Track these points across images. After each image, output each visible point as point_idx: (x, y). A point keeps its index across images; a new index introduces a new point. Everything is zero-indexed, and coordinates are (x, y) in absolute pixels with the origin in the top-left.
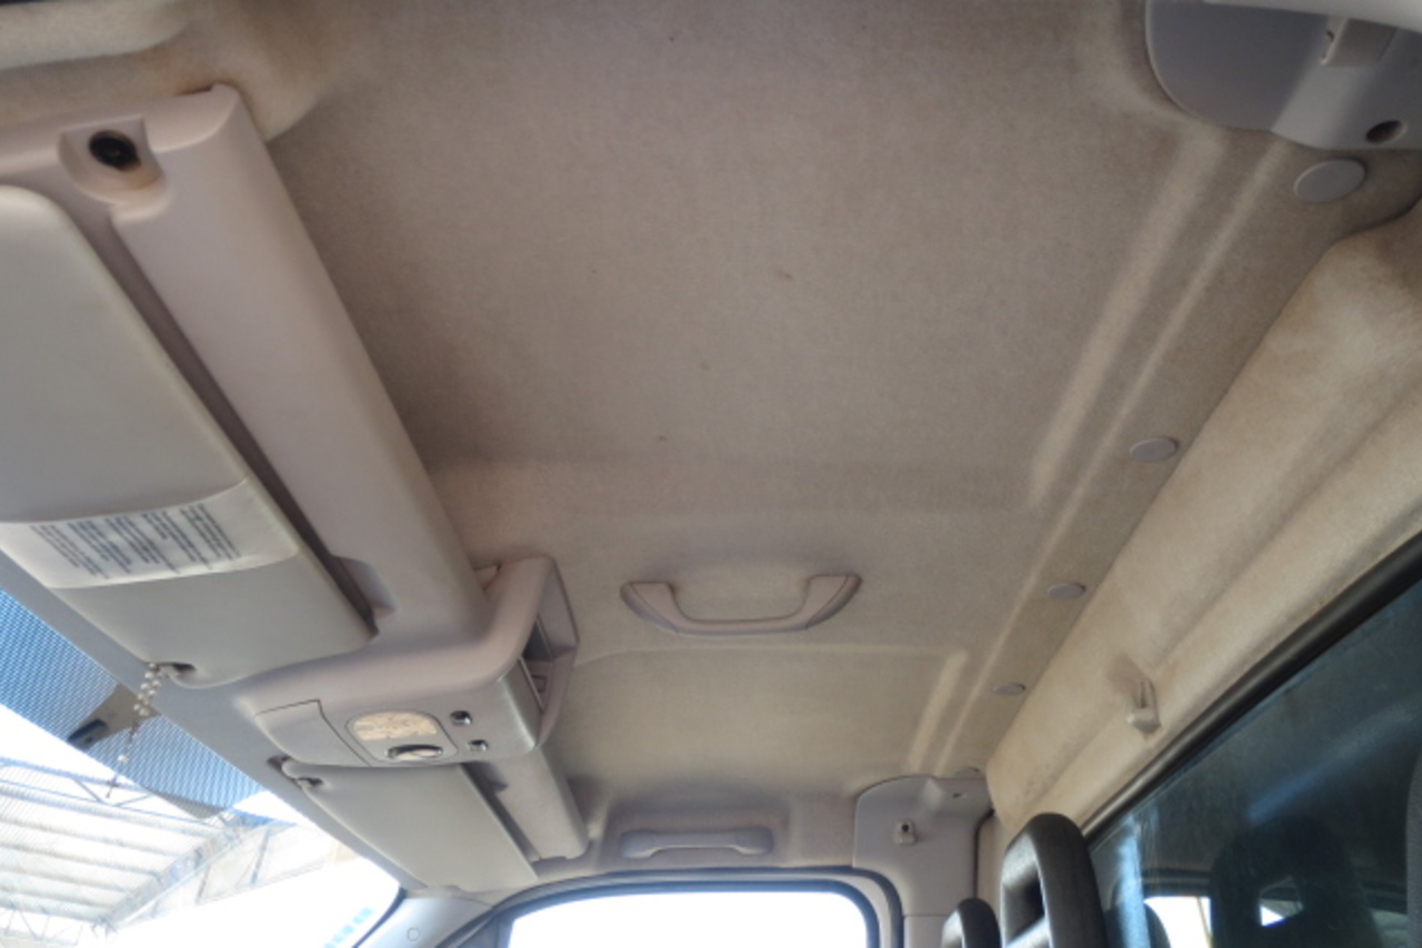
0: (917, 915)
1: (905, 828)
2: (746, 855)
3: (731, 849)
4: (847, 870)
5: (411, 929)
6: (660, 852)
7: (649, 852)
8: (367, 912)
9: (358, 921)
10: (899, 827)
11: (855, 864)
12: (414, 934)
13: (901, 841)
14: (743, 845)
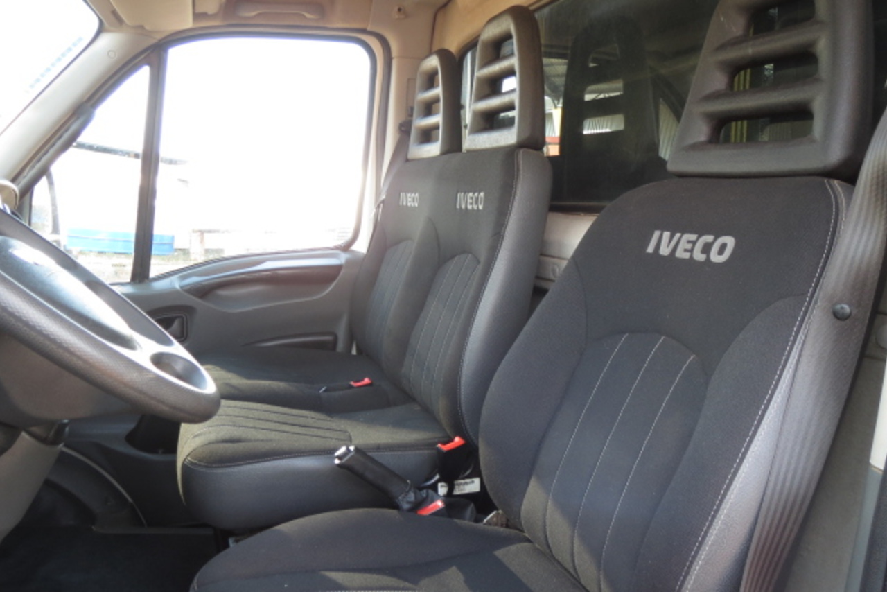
0: (401, 57)
1: (399, 10)
2: (309, 19)
3: (303, 15)
4: (364, 31)
5: (110, 51)
6: (260, 14)
7: (253, 14)
8: (80, 39)
9: (75, 45)
10: (396, 9)
11: (369, 28)
12: (112, 54)
13: (397, 17)
14: (309, 13)
